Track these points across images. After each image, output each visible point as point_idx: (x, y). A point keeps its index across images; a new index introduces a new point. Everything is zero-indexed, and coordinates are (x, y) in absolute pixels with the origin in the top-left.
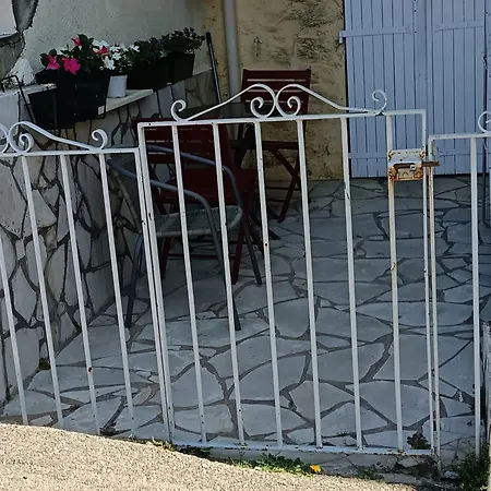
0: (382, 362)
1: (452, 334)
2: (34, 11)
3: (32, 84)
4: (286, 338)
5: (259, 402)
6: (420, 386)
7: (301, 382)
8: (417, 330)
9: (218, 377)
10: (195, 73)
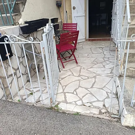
0: (94, 83)
1: (107, 76)
2: (24, 8)
3: (24, 24)
4: (75, 76)
5: (70, 93)
6: (103, 90)
7: (79, 88)
8: (101, 75)
9: (62, 86)
10: (58, 21)
